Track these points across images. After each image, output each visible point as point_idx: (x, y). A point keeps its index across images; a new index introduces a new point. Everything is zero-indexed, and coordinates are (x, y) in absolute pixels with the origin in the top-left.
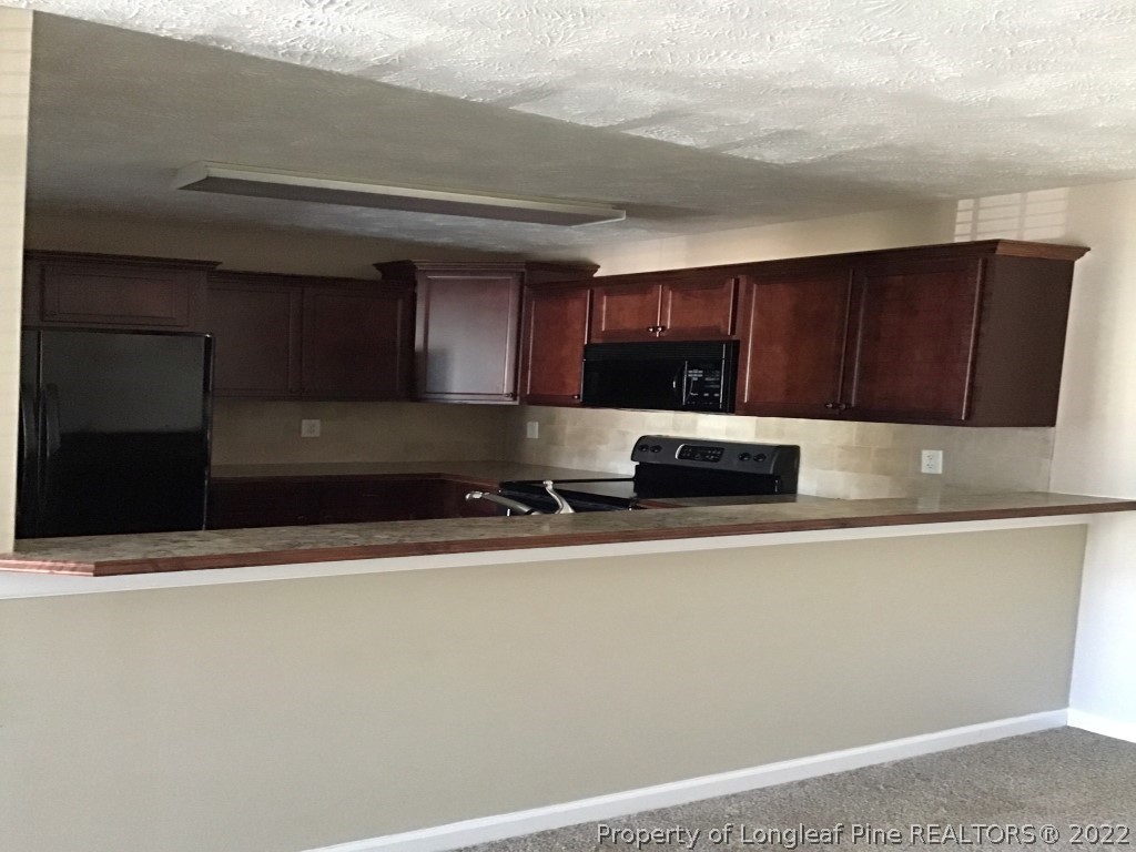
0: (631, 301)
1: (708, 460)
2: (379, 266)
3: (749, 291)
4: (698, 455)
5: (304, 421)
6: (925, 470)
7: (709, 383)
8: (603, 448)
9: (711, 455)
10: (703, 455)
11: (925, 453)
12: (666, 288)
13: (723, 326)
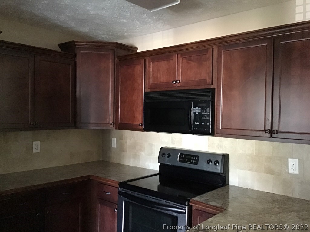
0: (163, 65)
1: (192, 163)
2: (60, 45)
3: (219, 56)
4: (187, 160)
5: (34, 142)
6: (291, 171)
7: (204, 116)
8: (143, 153)
9: (193, 160)
10: (190, 160)
11: (290, 160)
12: (179, 56)
13: (208, 79)
